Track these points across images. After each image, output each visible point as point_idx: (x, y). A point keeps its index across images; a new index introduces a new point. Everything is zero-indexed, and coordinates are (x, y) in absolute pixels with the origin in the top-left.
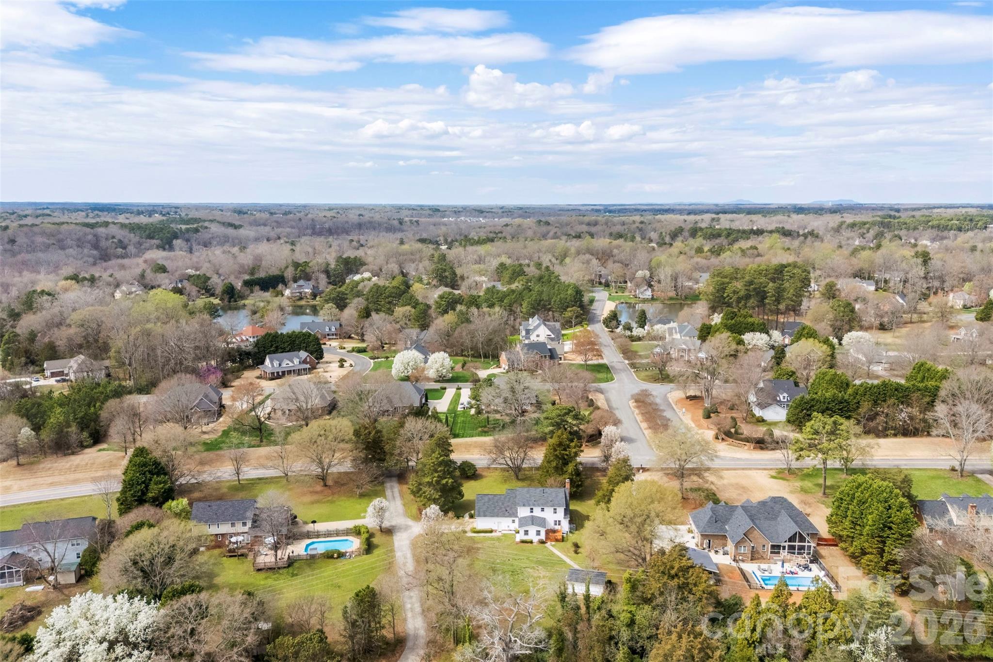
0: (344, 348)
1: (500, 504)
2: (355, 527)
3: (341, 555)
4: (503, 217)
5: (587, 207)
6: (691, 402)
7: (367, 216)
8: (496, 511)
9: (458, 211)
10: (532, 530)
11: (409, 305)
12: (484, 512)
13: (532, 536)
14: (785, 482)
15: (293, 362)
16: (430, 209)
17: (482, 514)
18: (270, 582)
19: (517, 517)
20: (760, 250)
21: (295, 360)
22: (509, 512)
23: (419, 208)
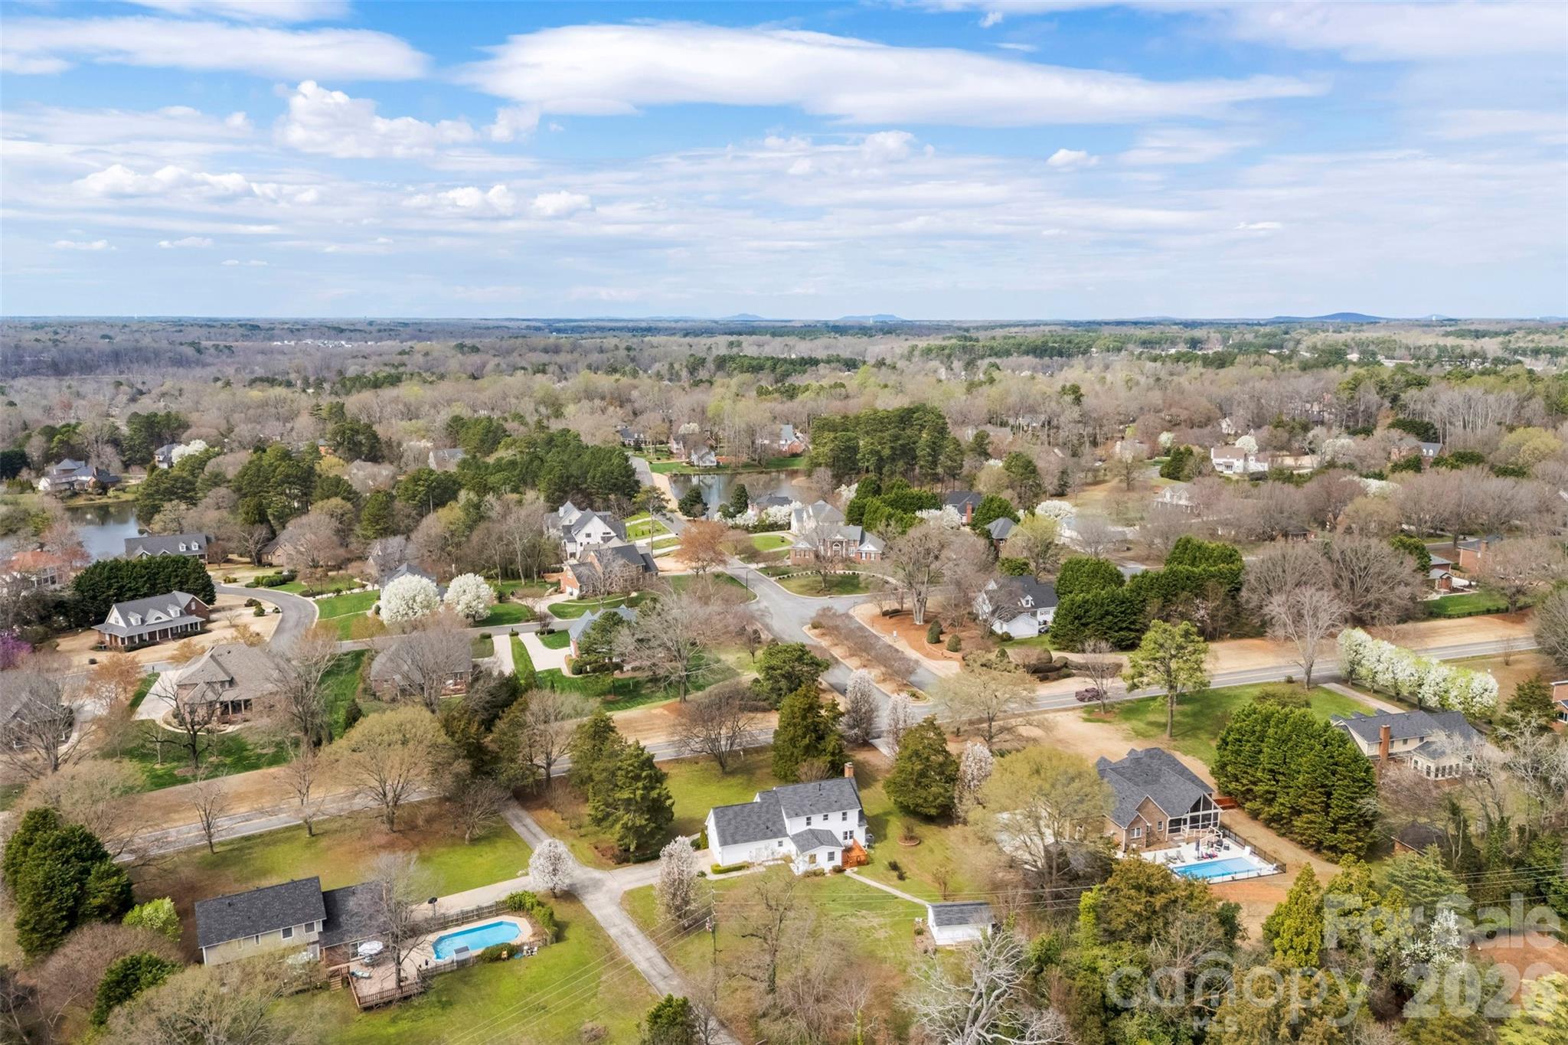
0: (235, 581)
1: (755, 818)
2: (512, 897)
3: (514, 951)
4: (381, 339)
5: (518, 323)
6: (893, 620)
7: (120, 340)
8: (751, 830)
9: (298, 329)
10: (822, 853)
11: (336, 495)
12: (733, 836)
13: (825, 864)
14: (1106, 726)
15: (168, 614)
16: (241, 326)
17: (729, 839)
18: (404, 1025)
19: (786, 835)
20: (850, 390)
21: (171, 609)
22: (773, 830)
23: (218, 324)
